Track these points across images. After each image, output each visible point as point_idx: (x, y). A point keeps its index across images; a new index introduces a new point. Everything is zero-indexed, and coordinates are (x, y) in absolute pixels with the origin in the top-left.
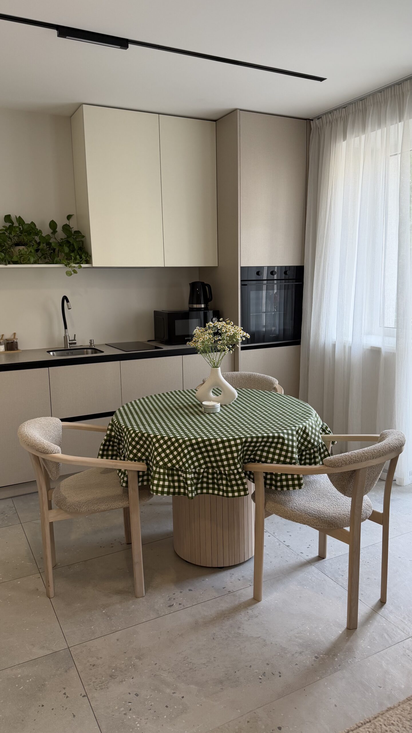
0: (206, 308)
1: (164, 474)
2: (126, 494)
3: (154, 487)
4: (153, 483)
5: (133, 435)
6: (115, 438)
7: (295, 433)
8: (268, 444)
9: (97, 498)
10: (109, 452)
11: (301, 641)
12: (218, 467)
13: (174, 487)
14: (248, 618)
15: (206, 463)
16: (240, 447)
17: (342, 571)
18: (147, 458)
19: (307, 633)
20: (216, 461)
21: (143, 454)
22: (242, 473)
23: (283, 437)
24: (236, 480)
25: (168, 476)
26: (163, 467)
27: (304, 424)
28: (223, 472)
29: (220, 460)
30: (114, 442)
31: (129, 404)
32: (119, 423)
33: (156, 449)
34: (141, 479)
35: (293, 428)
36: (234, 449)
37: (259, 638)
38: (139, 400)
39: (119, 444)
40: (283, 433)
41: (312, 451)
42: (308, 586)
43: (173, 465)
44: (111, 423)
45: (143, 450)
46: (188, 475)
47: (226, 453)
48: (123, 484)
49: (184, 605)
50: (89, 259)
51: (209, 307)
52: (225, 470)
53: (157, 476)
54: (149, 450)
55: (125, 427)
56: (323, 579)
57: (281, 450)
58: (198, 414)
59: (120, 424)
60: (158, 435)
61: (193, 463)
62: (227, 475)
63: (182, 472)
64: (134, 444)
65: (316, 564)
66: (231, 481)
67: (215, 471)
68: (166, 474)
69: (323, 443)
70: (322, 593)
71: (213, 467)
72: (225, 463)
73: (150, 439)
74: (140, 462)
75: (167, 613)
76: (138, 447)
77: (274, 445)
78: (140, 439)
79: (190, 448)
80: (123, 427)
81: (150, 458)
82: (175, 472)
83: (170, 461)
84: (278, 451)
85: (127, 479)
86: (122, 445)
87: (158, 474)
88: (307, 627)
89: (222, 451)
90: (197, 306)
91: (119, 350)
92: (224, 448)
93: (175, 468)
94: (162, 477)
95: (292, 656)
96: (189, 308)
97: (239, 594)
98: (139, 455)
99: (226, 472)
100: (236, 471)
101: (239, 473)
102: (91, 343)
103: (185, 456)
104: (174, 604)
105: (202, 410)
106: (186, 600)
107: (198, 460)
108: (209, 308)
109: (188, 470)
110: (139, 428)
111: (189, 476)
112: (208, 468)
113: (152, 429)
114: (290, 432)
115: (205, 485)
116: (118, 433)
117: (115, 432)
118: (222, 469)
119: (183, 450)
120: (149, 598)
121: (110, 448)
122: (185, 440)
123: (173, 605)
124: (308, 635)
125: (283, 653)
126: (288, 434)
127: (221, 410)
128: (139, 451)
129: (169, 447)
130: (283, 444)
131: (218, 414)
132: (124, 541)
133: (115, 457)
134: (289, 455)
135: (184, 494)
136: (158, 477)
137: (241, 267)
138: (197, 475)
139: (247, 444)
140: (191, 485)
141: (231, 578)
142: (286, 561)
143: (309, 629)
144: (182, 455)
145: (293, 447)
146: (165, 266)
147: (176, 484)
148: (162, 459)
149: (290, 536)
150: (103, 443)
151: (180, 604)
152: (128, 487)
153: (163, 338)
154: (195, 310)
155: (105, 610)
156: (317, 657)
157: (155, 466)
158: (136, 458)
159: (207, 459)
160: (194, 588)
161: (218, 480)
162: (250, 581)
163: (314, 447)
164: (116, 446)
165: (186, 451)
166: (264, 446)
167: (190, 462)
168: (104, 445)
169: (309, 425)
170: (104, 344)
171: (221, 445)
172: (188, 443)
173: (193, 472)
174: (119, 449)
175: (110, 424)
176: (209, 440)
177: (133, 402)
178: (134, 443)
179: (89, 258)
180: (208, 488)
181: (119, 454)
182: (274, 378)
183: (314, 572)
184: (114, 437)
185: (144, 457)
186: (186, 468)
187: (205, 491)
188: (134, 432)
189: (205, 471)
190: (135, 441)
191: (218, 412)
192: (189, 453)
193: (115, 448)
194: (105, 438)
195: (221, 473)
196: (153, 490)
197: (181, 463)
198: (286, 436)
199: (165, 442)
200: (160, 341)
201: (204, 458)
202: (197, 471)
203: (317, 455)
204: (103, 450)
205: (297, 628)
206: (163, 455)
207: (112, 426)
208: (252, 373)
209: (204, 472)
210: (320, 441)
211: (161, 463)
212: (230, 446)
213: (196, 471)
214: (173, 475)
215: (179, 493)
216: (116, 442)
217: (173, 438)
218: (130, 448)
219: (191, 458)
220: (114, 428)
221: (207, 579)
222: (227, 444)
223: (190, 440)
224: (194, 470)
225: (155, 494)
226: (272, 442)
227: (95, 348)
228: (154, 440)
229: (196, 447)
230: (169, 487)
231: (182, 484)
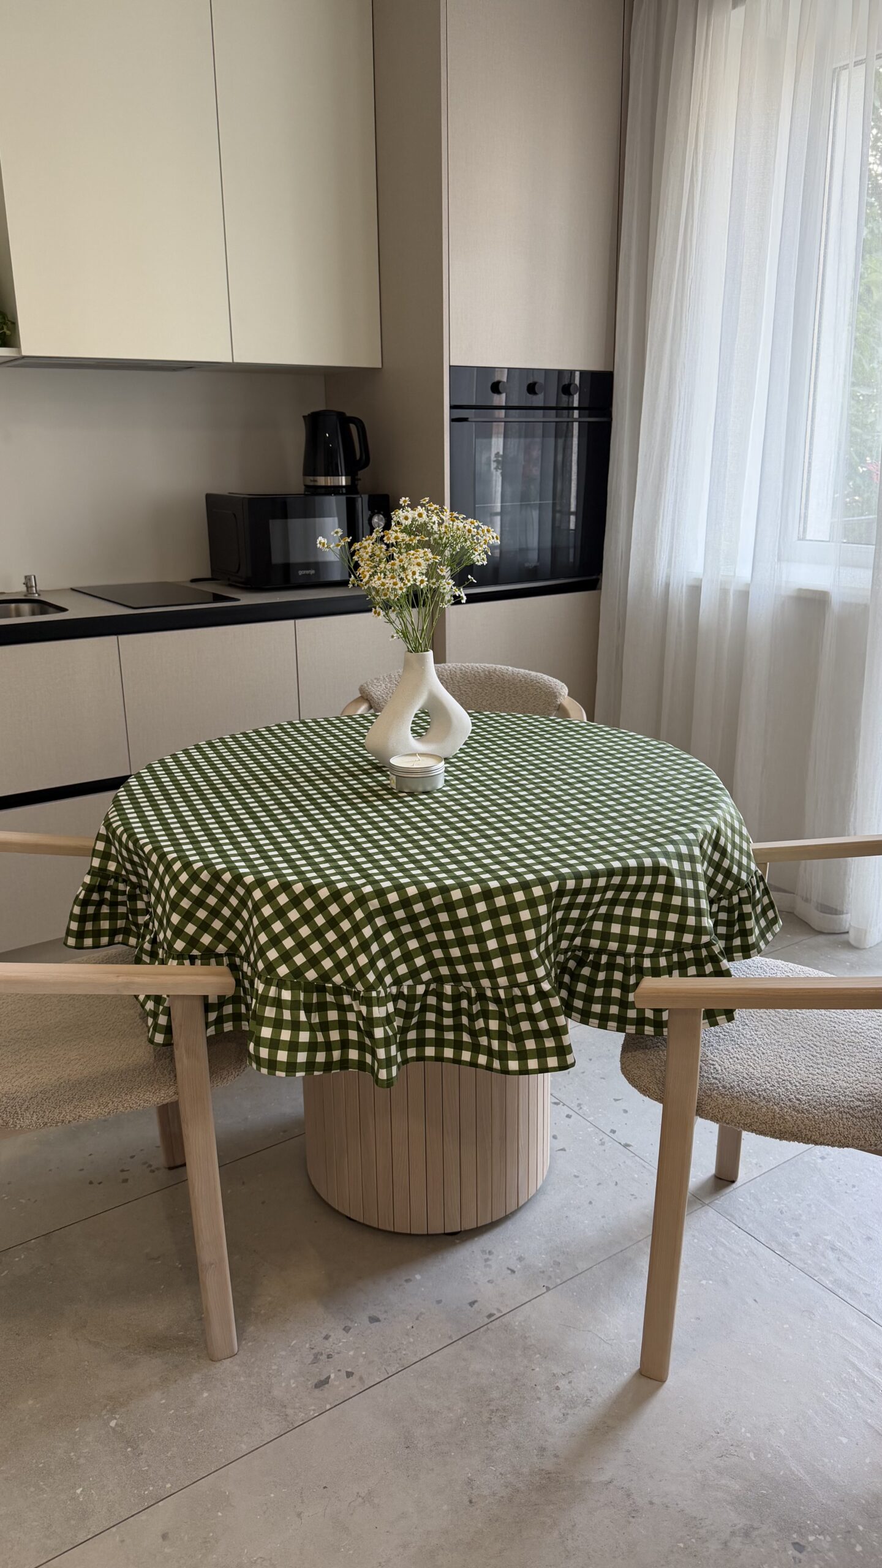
0: (351, 490)
1: (294, 1006)
2: (168, 1061)
3: (261, 1049)
4: (260, 1037)
5: (184, 878)
6: (120, 879)
7: (697, 851)
8: (625, 895)
9: (69, 1080)
10: (102, 922)
11: (735, 1486)
12: (474, 976)
13: (328, 1046)
14: (565, 1412)
15: (432, 965)
16: (543, 910)
17: (793, 1218)
18: (233, 950)
19: (749, 1452)
20: (467, 959)
21: (219, 937)
22: (553, 996)
23: (668, 868)
24: (532, 1017)
25: (308, 1012)
26: (289, 983)
27: (714, 820)
28: (489, 993)
29: (481, 954)
30: (115, 892)
31: (157, 766)
32: (132, 836)
33: (265, 924)
34: (213, 1016)
35: (691, 836)
36: (525, 915)
37: (611, 1487)
38: (186, 752)
39: (133, 898)
40: (667, 855)
41: (735, 899)
42: (711, 1280)
43: (325, 976)
44: (105, 833)
45: (217, 925)
46: (375, 1009)
47: (499, 932)
48: (153, 1035)
49: (361, 1379)
50: (8, 332)
51: (360, 485)
52: (495, 987)
53: (270, 1012)
54: (239, 925)
55: (154, 849)
56: (746, 1251)
57: (665, 908)
58: (380, 798)
59: (133, 838)
60: (271, 878)
61: (391, 967)
62: (504, 1002)
63: (354, 999)
64: (187, 907)
65: (717, 1201)
66: (516, 1020)
67: (462, 989)
68: (302, 1006)
69: (760, 872)
70: (755, 1300)
71: (456, 978)
72: (497, 963)
73: (241, 891)
74: (209, 964)
75: (312, 1413)
76: (202, 914)
77: (641, 896)
78: (208, 889)
79: (380, 921)
80: (148, 849)
81: (243, 949)
82: (330, 998)
83: (314, 961)
84: (654, 915)
85: (169, 1020)
86: (142, 900)
87: (272, 1006)
88: (743, 1430)
89: (487, 926)
90: (326, 481)
91: (111, 604)
92: (493, 913)
93: (331, 985)
94: (287, 1015)
95: (722, 1549)
96: (303, 487)
97: (520, 1323)
98: (206, 939)
99: (502, 993)
100: (531, 990)
101: (542, 995)
102: (28, 587)
103: (365, 946)
104: (332, 1376)
105: (392, 783)
106: (364, 1357)
107: (408, 957)
108: (359, 487)
109: (374, 994)
110: (201, 852)
111: (378, 1012)
112: (439, 979)
113: (244, 856)
114: (684, 849)
115: (430, 1033)
116: (128, 866)
117: (118, 862)
118: (485, 983)
119: (357, 929)
120: (253, 1360)
121: (105, 909)
122: (364, 895)
123: (326, 1381)
124: (754, 1459)
125: (693, 1540)
126: (680, 857)
127: (446, 781)
128: (204, 927)
129: (307, 918)
130: (669, 890)
131: (440, 794)
132: (160, 1159)
133: (121, 936)
134: (691, 920)
135: (361, 1065)
136: (273, 1016)
137: (450, 366)
138: (405, 1003)
139: (565, 900)
140: (387, 1042)
141: (486, 1266)
142: (632, 1195)
143: (748, 1435)
144: (354, 942)
145: (697, 895)
146: (235, 361)
147: (335, 1035)
148: (286, 957)
149: (626, 1111)
150: (81, 897)
151: (349, 1374)
152: (172, 1044)
153: (238, 572)
154: (323, 491)
155: (115, 1418)
156: (801, 1545)
157: (263, 978)
158: (195, 952)
159: (438, 954)
160: (386, 1312)
161: (472, 1018)
162: (543, 1272)
163: (739, 887)
164: (123, 904)
165: (367, 932)
166: (614, 902)
167: (381, 964)
168: (84, 903)
169: (725, 821)
170: (68, 589)
171: (481, 907)
172: (374, 904)
173: (392, 995)
174: (135, 912)
175: (99, 837)
176: (444, 890)
177: (169, 760)
178: (186, 903)
179: (8, 329)
180: (439, 1043)
181: (133, 928)
182: (555, 680)
183: (718, 1227)
184: (117, 876)
185: (221, 946)
186: (370, 988)
187: (430, 1051)
188: (187, 865)
189: (430, 989)
190: (191, 897)
191: (440, 787)
192: (378, 934)
193: (122, 909)
194: (87, 879)
195: (481, 996)
196: (258, 1060)
197: (350, 970)
198: (675, 864)
199: (296, 902)
200: (229, 579)
201: (426, 949)
202: (406, 992)
203: (747, 909)
204: (82, 919)
205: (714, 1435)
206: (289, 943)
207: (108, 842)
208: (494, 666)
209: (427, 993)
210: (753, 867)
211: (283, 970)
212: (512, 909)
213: (403, 993)
214: (322, 1007)
215: (344, 1063)
216: (123, 893)
217: (320, 886)
218: (175, 919)
219: (385, 951)
220: (113, 847)
221: (418, 1277)
222: (500, 901)
223: (380, 893)
224: (394, 990)
225: (264, 1071)
226: (636, 888)
227: (42, 598)
228: (258, 894)
229: (400, 914)
230: (312, 1047)
231: (353, 1035)
